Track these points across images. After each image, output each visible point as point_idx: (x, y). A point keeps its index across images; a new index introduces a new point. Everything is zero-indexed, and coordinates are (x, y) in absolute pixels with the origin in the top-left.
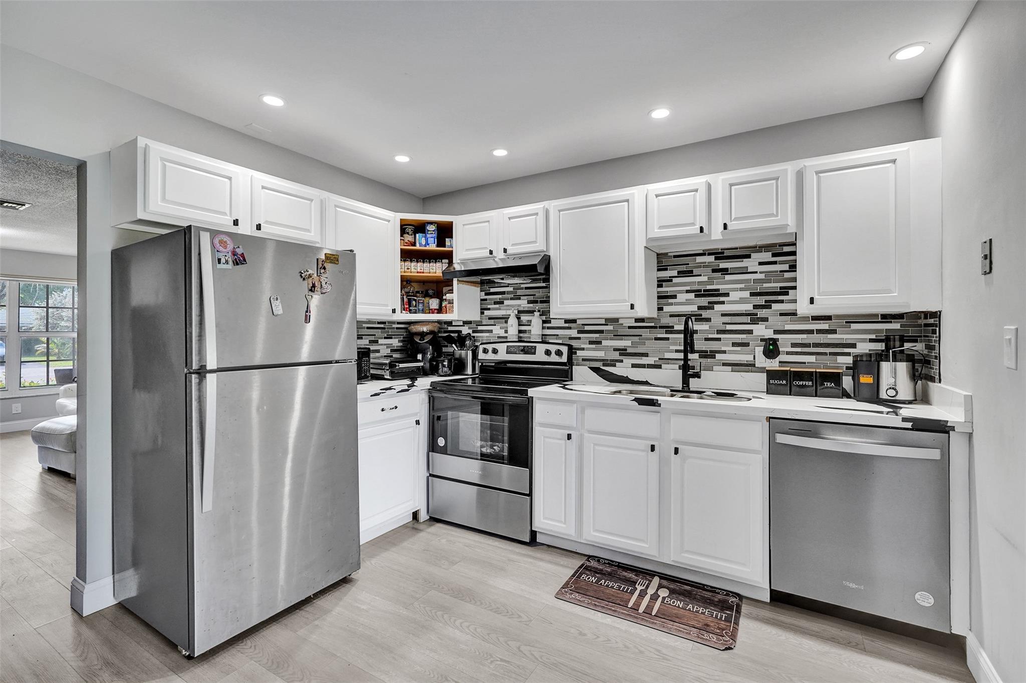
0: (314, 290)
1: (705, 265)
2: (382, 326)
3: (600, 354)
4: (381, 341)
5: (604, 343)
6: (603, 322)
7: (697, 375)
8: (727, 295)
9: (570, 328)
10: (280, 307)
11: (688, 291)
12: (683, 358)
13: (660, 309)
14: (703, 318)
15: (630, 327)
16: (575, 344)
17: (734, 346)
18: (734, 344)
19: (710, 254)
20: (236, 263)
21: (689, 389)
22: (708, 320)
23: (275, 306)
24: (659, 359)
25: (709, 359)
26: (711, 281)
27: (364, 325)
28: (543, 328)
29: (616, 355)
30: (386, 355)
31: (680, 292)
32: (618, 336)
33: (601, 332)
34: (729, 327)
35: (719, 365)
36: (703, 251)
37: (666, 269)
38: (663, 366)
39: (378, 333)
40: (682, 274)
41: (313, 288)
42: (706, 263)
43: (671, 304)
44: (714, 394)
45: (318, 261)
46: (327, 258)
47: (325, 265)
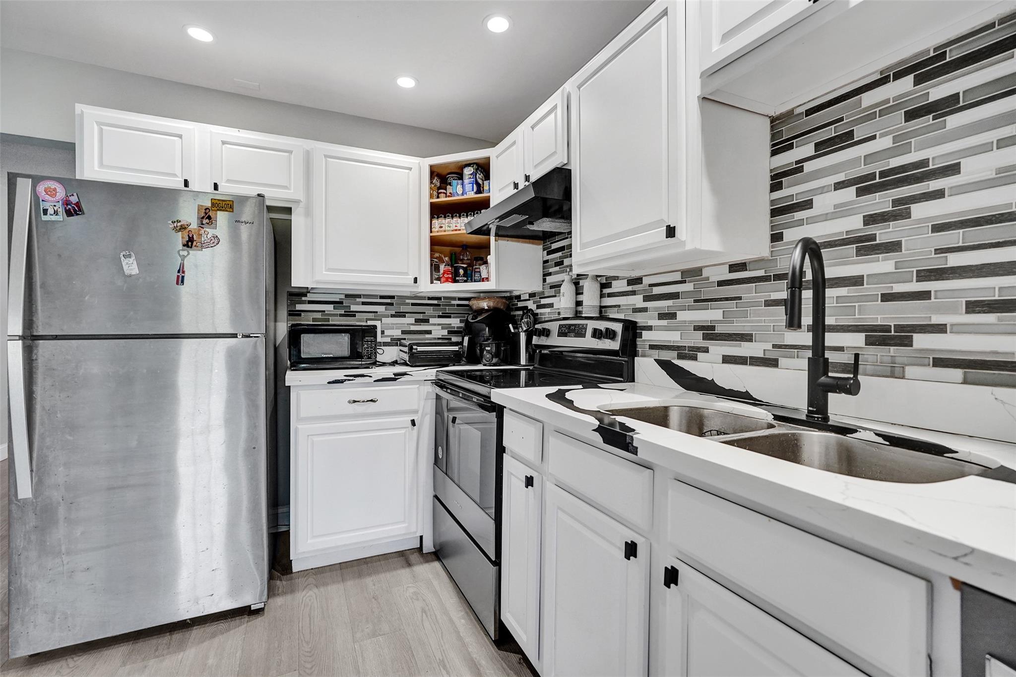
0: (192, 245)
1: (885, 109)
2: (435, 302)
3: (673, 337)
4: (432, 321)
5: (682, 316)
6: (678, 277)
7: (852, 388)
8: (954, 169)
9: (633, 293)
10: (135, 266)
11: (839, 186)
12: (811, 344)
13: (776, 238)
14: (877, 245)
15: (721, 283)
16: (640, 319)
17: (974, 312)
18: (973, 307)
19: (898, 75)
20: (69, 213)
21: (826, 419)
22: (894, 247)
23: (127, 264)
24: (774, 346)
25: (892, 348)
26: (901, 145)
27: (407, 301)
28: (602, 296)
29: (696, 339)
30: (441, 337)
31: (822, 190)
32: (702, 302)
33: (675, 296)
34: (955, 260)
35: (924, 365)
36: (881, 73)
37: (791, 147)
38: (782, 362)
39: (429, 311)
40: (824, 148)
41: (190, 243)
42: (888, 101)
43: (800, 223)
44: (880, 440)
45: (200, 207)
46: (213, 204)
47: (211, 214)
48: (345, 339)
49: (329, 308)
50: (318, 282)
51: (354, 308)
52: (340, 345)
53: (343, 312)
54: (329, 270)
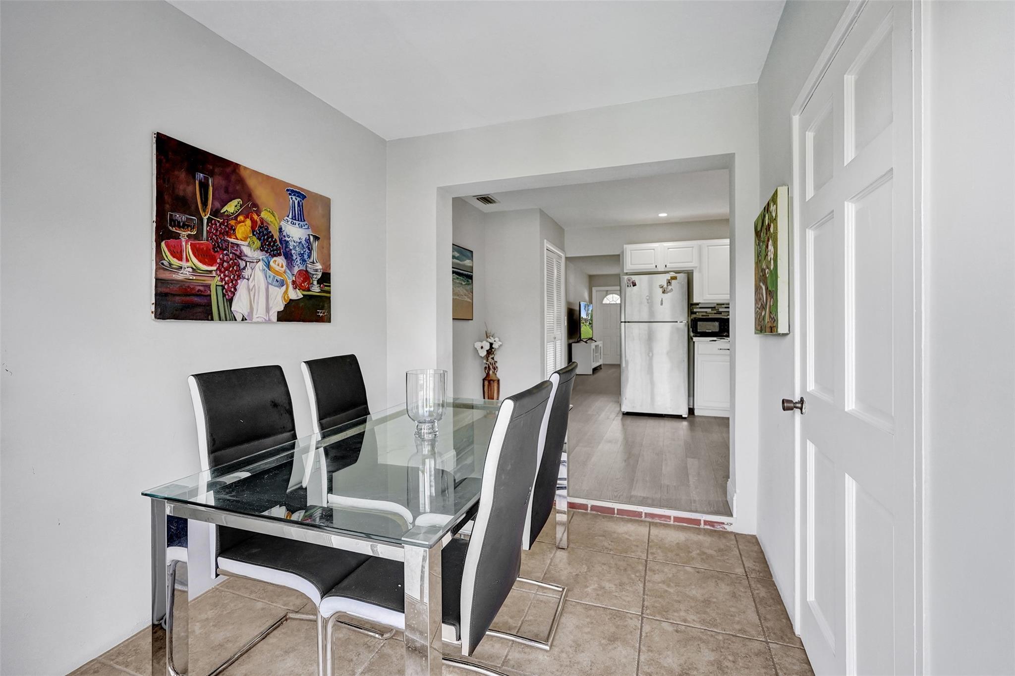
45: (667, 280)
46: (671, 278)
47: (670, 281)
48: (717, 324)
49: (709, 310)
50: (704, 300)
51: (721, 310)
52: (715, 327)
53: (715, 312)
54: (709, 294)
